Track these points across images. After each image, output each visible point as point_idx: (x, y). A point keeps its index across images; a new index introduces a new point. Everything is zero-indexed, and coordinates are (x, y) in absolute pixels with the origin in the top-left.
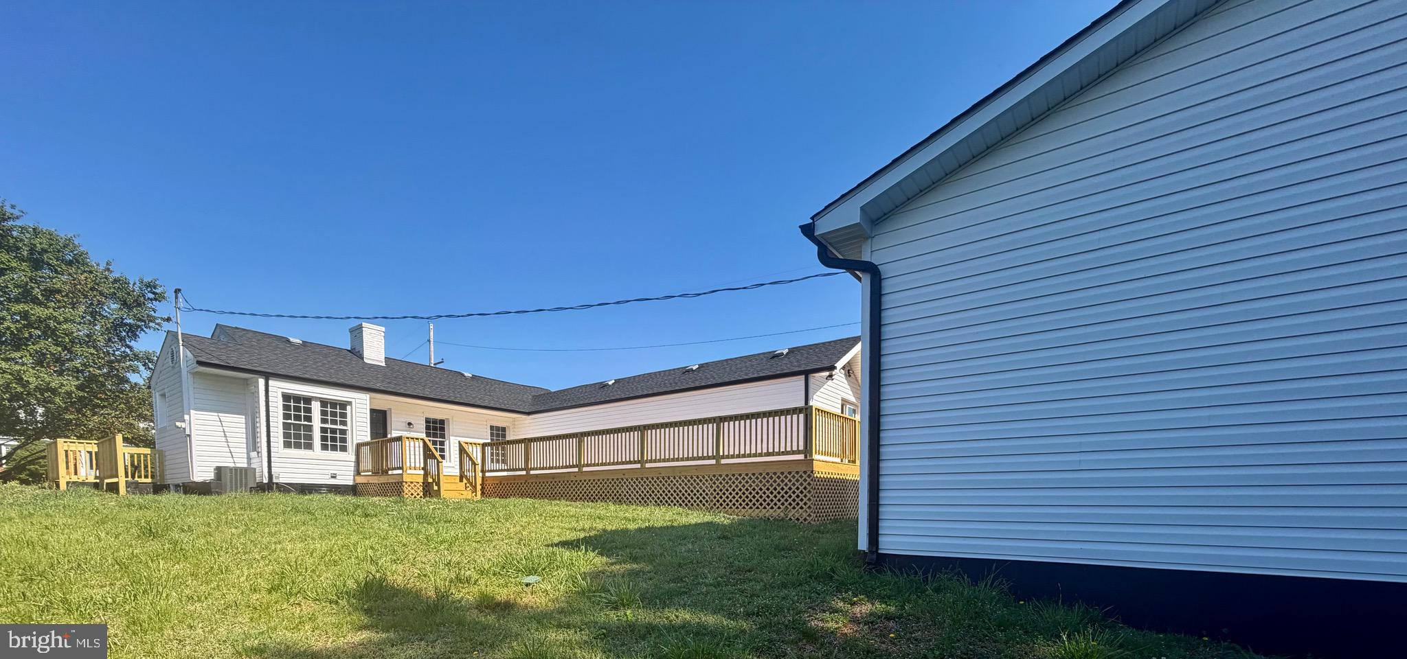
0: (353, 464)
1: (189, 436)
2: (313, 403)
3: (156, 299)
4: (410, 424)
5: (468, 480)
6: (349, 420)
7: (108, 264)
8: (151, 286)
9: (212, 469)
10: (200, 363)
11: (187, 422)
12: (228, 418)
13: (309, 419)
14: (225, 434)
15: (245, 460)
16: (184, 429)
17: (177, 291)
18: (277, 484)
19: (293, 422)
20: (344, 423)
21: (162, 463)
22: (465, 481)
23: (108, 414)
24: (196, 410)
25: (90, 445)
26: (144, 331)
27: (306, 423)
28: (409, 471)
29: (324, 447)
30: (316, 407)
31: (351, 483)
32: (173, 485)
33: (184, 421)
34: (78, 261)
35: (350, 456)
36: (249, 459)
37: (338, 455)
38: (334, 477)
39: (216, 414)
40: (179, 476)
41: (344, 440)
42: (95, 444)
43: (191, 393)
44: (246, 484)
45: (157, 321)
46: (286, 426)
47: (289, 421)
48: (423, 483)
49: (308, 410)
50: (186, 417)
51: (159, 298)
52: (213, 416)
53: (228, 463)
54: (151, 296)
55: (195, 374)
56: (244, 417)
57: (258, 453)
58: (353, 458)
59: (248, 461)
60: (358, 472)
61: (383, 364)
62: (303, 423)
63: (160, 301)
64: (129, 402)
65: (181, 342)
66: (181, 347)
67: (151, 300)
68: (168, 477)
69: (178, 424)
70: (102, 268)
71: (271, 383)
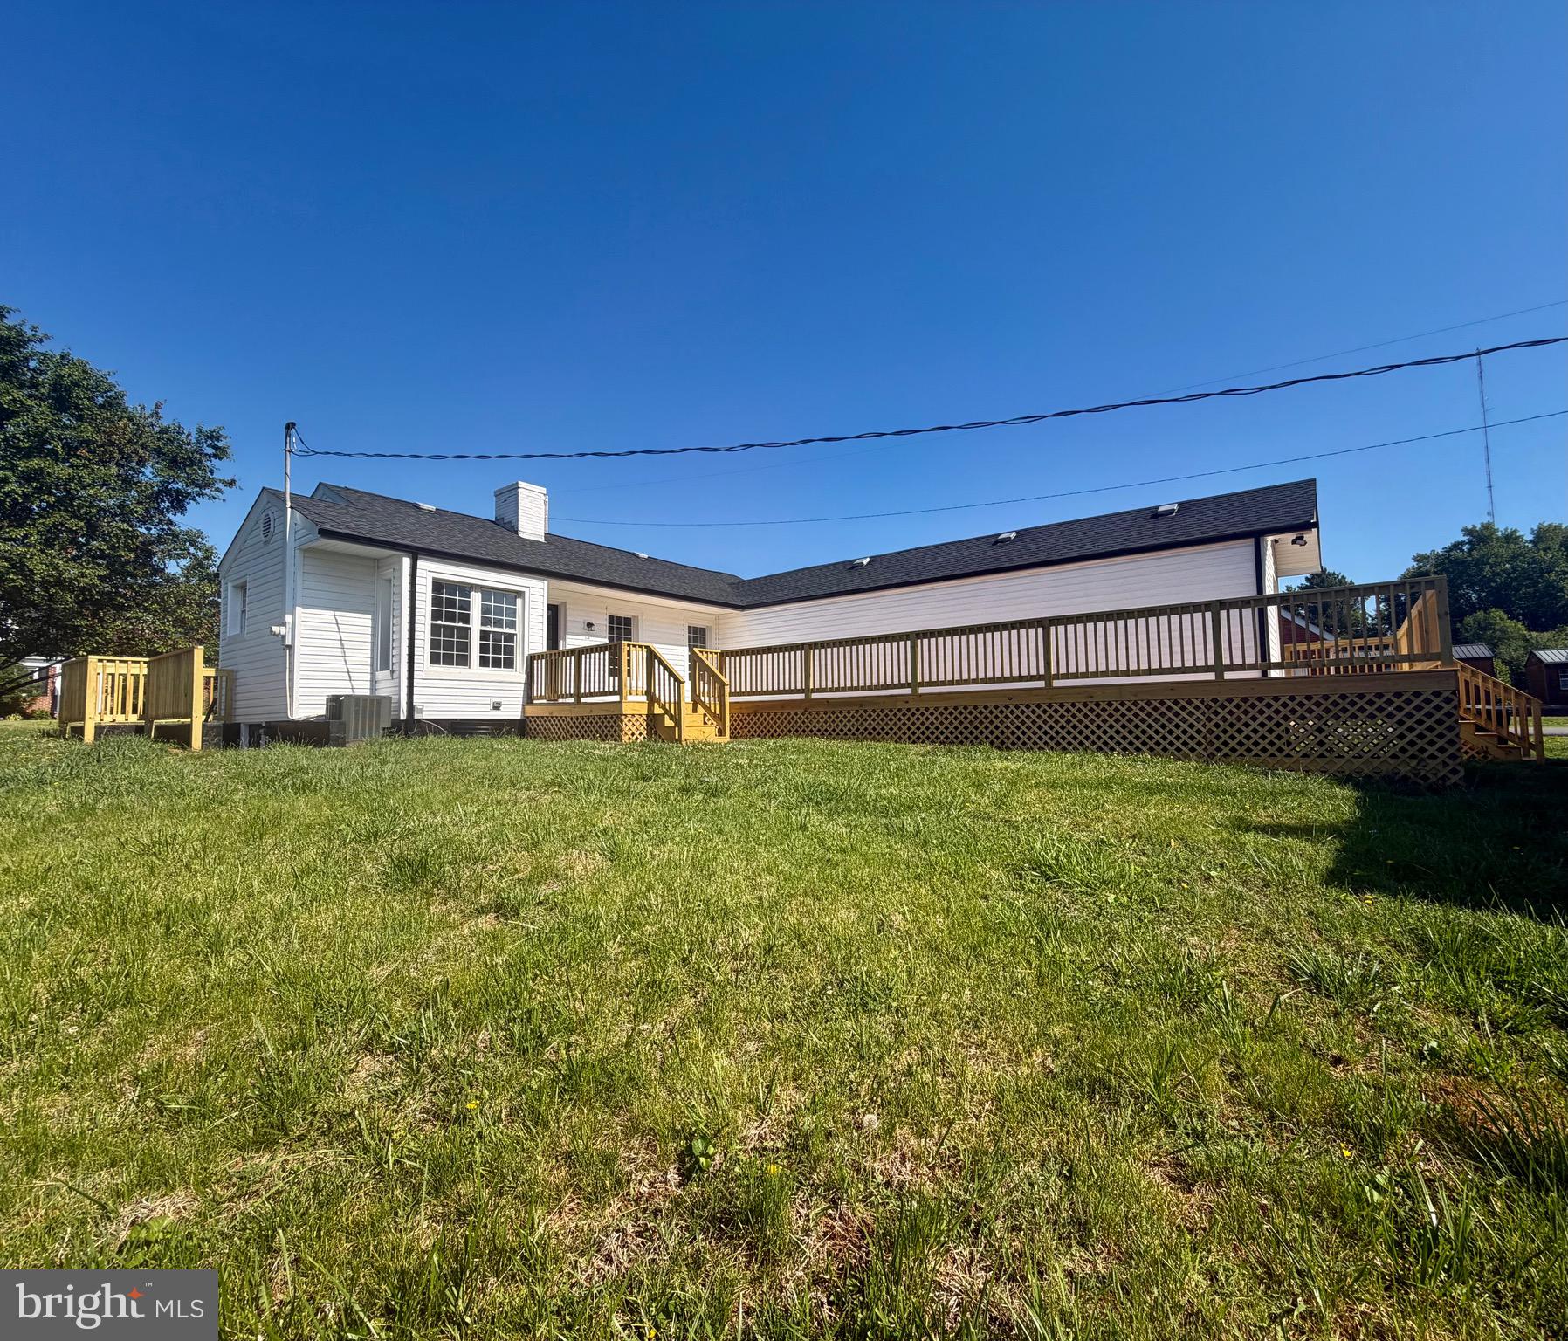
0: (522, 687)
1: (291, 647)
2: (473, 594)
3: (215, 456)
4: (590, 625)
5: (708, 709)
6: (518, 620)
7: (157, 406)
8: (213, 437)
9: (324, 700)
10: (324, 533)
11: (289, 626)
12: (345, 618)
13: (465, 618)
14: (342, 644)
15: (368, 685)
16: (284, 637)
17: (290, 426)
18: (419, 720)
19: (444, 623)
20: (512, 625)
21: (232, 689)
22: (701, 710)
23: (138, 619)
24: (304, 606)
25: (138, 665)
26: (195, 500)
27: (461, 625)
28: (630, 698)
29: (484, 662)
30: (476, 599)
31: (518, 716)
32: (246, 724)
33: (284, 624)
34: (113, 403)
35: (518, 675)
36: (374, 682)
37: (501, 673)
38: (496, 707)
39: (332, 613)
40: (260, 710)
41: (510, 650)
42: (145, 662)
43: (299, 579)
44: (377, 725)
45: (217, 486)
46: (435, 630)
47: (439, 622)
48: (647, 716)
49: (466, 606)
50: (289, 618)
51: (220, 453)
52: (327, 616)
53: (343, 690)
54: (210, 451)
55: (308, 552)
56: (370, 616)
57: (392, 672)
58: (523, 678)
59: (372, 685)
60: (529, 699)
61: (542, 540)
62: (457, 624)
63: (220, 459)
64: (164, 602)
65: (289, 503)
66: (289, 510)
67: (210, 456)
68: (239, 711)
69: (276, 629)
70: (148, 412)
71: (421, 564)
